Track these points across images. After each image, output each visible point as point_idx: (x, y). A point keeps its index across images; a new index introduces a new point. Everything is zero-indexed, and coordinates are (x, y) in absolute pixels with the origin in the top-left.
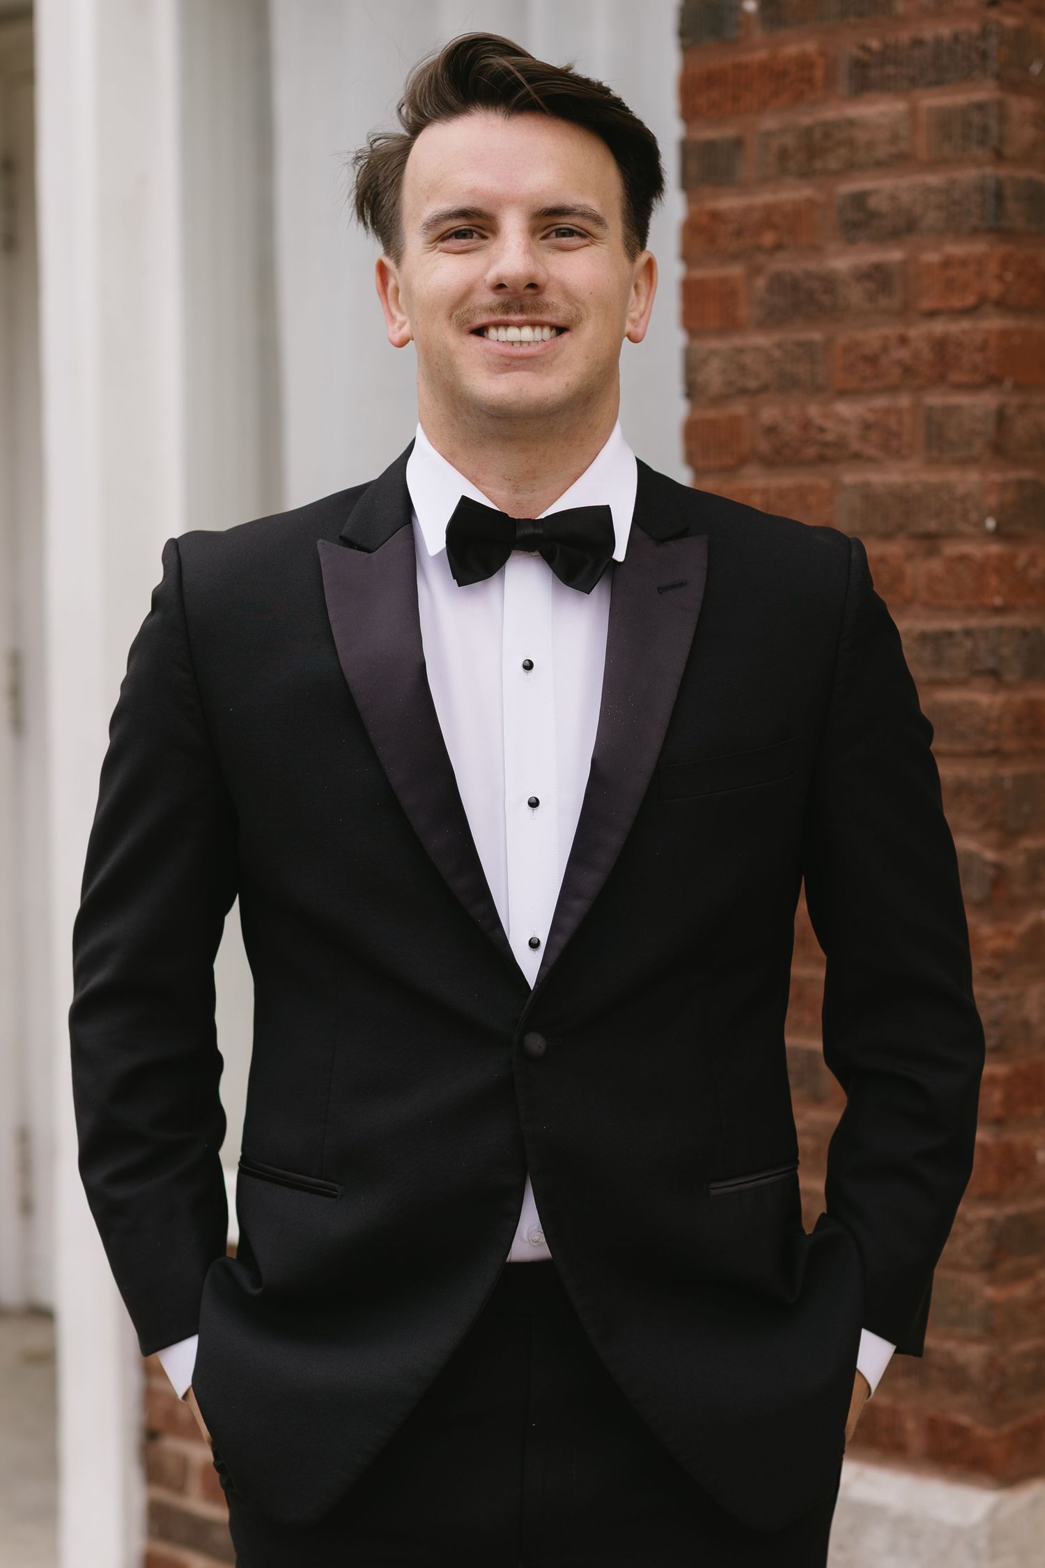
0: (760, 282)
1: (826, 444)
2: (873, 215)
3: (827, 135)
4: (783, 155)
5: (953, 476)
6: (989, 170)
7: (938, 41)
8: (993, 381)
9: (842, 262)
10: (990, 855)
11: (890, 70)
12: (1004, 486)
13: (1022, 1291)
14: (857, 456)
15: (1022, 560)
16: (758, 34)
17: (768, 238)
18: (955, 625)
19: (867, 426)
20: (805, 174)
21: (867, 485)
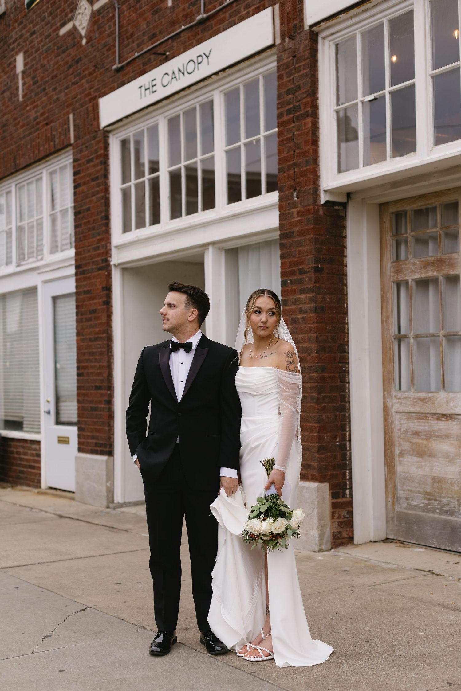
0: (290, 319)
2: (302, 310)
3: (297, 299)
4: (293, 302)
5: (311, 345)
6: (315, 305)
7: (309, 287)
8: (316, 333)
10: (316, 396)
11: (304, 291)
12: (317, 347)
13: (323, 456)
14: (301, 343)
15: (321, 356)
16: (290, 285)
17: (291, 313)
18: (312, 365)
19: (302, 338)
20: (295, 305)
21: (302, 346)
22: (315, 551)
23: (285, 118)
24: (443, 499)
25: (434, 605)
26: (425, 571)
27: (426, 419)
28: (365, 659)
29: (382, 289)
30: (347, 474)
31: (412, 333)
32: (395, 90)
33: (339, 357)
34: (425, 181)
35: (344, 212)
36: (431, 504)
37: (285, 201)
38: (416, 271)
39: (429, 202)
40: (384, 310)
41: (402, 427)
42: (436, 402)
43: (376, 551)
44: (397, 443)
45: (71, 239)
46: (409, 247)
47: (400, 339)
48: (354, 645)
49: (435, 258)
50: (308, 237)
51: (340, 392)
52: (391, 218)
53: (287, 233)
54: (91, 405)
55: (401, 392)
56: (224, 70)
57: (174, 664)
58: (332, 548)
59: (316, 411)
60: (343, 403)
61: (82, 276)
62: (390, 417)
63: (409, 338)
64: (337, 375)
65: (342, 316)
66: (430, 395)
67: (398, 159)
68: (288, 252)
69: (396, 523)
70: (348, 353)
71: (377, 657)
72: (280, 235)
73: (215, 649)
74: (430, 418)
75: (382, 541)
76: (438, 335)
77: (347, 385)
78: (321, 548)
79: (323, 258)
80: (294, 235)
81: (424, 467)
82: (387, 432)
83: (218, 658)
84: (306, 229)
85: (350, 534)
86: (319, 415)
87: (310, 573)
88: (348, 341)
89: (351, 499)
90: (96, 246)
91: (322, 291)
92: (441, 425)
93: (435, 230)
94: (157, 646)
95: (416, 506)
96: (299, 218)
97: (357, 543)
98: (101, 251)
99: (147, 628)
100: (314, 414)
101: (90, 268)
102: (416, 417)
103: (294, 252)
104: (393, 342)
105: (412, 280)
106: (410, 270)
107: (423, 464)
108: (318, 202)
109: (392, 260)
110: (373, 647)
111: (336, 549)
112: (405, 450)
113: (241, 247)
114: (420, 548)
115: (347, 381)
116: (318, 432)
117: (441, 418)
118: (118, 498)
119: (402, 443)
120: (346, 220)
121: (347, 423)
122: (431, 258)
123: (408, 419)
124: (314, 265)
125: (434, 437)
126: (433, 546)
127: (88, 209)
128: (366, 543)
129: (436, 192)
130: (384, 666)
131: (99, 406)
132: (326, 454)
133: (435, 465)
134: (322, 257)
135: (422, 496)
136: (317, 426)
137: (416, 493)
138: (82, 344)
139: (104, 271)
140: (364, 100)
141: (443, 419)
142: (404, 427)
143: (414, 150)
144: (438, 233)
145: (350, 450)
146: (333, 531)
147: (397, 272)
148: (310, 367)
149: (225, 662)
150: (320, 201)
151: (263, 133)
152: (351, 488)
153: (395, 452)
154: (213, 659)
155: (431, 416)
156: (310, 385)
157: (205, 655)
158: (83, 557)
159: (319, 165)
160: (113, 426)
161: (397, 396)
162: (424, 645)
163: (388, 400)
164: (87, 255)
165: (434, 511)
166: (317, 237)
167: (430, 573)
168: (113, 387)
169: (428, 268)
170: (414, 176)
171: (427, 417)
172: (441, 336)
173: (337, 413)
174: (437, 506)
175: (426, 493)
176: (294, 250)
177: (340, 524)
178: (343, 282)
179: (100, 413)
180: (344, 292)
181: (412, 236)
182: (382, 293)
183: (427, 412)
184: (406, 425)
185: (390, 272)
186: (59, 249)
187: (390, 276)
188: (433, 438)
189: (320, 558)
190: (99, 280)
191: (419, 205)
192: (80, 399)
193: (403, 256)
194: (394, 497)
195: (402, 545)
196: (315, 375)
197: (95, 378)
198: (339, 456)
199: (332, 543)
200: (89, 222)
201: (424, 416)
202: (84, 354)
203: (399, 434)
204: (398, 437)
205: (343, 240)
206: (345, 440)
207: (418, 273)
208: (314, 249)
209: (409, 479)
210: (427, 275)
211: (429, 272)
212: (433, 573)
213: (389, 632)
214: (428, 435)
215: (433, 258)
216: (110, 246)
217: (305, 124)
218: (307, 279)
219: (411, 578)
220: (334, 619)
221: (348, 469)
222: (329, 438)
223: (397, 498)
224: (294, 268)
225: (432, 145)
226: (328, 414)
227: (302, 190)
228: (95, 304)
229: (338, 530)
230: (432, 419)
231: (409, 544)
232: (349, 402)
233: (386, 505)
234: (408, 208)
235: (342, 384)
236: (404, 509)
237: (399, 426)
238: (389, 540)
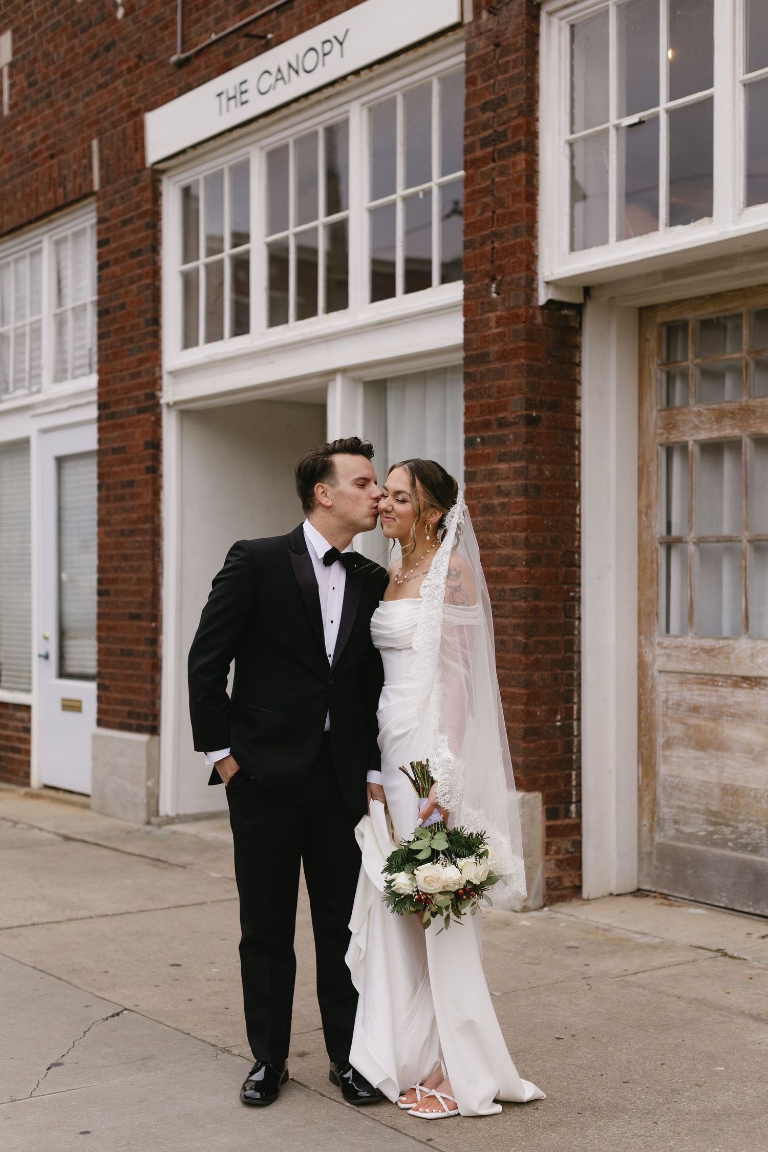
0: (480, 505)
1: (493, 544)
2: (502, 491)
3: (493, 472)
4: (485, 475)
5: (517, 552)
6: (524, 482)
7: (515, 451)
8: (525, 530)
9: (496, 501)
10: (524, 641)
11: (506, 457)
12: (528, 555)
13: (533, 745)
14: (499, 547)
15: (533, 571)
16: (480, 447)
17: (481, 495)
18: (517, 587)
19: (501, 540)
20: (489, 480)
21: (501, 554)
22: (515, 909)
23: (479, 153)
24: (740, 825)
25: (734, 1014)
26: (711, 950)
27: (713, 685)
28: (626, 1117)
29: (641, 456)
30: (574, 777)
31: (692, 535)
32: (677, 107)
33: (564, 573)
34: (726, 268)
35: (578, 320)
36: (719, 833)
37: (476, 298)
38: (702, 426)
39: (729, 306)
40: (644, 493)
41: (671, 697)
42: (732, 656)
43: (622, 912)
44: (661, 724)
45: (90, 357)
46: (690, 384)
47: (670, 544)
48: (603, 1089)
49: (738, 404)
50: (515, 363)
51: (565, 635)
52: (660, 334)
53: (477, 355)
54: (123, 647)
55: (669, 637)
56: (369, 67)
57: (286, 1122)
58: (545, 906)
59: (523, 666)
60: (569, 654)
61: (110, 422)
62: (649, 679)
63: (686, 542)
64: (560, 605)
65: (571, 502)
66: (722, 643)
67: (679, 228)
68: (477, 389)
69: (655, 863)
70: (580, 567)
71: (647, 1113)
72: (465, 359)
73: (359, 1094)
74: (720, 684)
75: (631, 893)
76: (739, 538)
77: (577, 623)
78: (525, 904)
79: (541, 400)
80: (491, 358)
81: (707, 768)
82: (643, 705)
83: (364, 1110)
84: (512, 349)
85: (577, 882)
86: (528, 675)
87: (510, 951)
88: (579, 547)
89: (578, 821)
90: (135, 370)
91: (537, 458)
92: (739, 695)
93: (737, 355)
94: (253, 1089)
95: (691, 834)
96: (499, 330)
97: (588, 896)
98: (145, 379)
99: (233, 1052)
100: (519, 673)
101: (123, 408)
102: (697, 680)
103: (489, 388)
104: (658, 549)
105: (695, 441)
106: (691, 425)
107: (706, 762)
108: (535, 301)
109: (659, 407)
110: (638, 1093)
111: (551, 907)
112: (675, 738)
113: (393, 379)
114: (697, 907)
115: (577, 616)
116: (526, 704)
117: (740, 684)
118: (167, 808)
119: (669, 724)
120: (581, 335)
121: (575, 688)
122: (729, 404)
123: (681, 683)
124: (524, 412)
125: (727, 716)
126: (721, 905)
127: (123, 306)
128: (603, 897)
129: (741, 290)
130: (662, 1131)
131: (136, 647)
132: (539, 742)
133: (729, 765)
134: (538, 398)
135: (704, 817)
136: (524, 694)
137: (693, 812)
138: (107, 540)
139: (148, 415)
140: (620, 124)
141: (744, 685)
142: (674, 698)
143: (710, 214)
144: (744, 361)
145: (579, 735)
146: (547, 876)
147: (667, 427)
148: (513, 590)
149: (376, 1118)
150: (537, 300)
151: (437, 179)
152: (579, 802)
153: (656, 739)
154: (355, 1112)
155: (723, 680)
156: (513, 621)
157: (340, 1105)
158: (110, 913)
159: (536, 237)
160: (159, 684)
161: (663, 643)
162: (728, 1091)
163: (647, 650)
164: (118, 386)
165: (723, 844)
166: (531, 362)
167: (720, 954)
168: (161, 616)
169: (723, 422)
170: (706, 260)
171: (715, 681)
172: (745, 541)
173: (559, 671)
174: (729, 837)
175: (709, 813)
176: (489, 386)
177: (560, 864)
178: (574, 442)
179: (137, 660)
180: (574, 460)
181: (697, 366)
182: (641, 463)
183: (716, 672)
184: (677, 694)
185: (656, 428)
186: (69, 375)
187: (655, 434)
188: (725, 718)
189: (525, 923)
190: (139, 430)
191: (710, 311)
192: (104, 635)
193: (678, 401)
194: (653, 818)
195: (666, 902)
196: (522, 604)
197: (129, 599)
198: (560, 746)
199: (544, 896)
200: (123, 328)
201: (709, 680)
202: (111, 557)
203: (665, 709)
204: (663, 715)
205: (575, 369)
206: (571, 718)
207: (706, 429)
208: (526, 384)
209: (679, 787)
210: (723, 434)
211: (726, 429)
212: (725, 954)
213: (664, 1064)
214: (717, 713)
215: (733, 404)
216: (160, 370)
217: (514, 164)
218: (511, 437)
219: (688, 962)
220: (563, 1038)
221: (574, 768)
222: (543, 714)
223: (659, 820)
224: (488, 417)
225: (742, 206)
226: (544, 673)
227: (506, 281)
228: (131, 471)
229: (557, 875)
230: (724, 684)
231: (678, 900)
232: (579, 652)
233: (639, 831)
234: (691, 316)
235: (568, 620)
236: (671, 838)
237: (665, 695)
238: (643, 892)
